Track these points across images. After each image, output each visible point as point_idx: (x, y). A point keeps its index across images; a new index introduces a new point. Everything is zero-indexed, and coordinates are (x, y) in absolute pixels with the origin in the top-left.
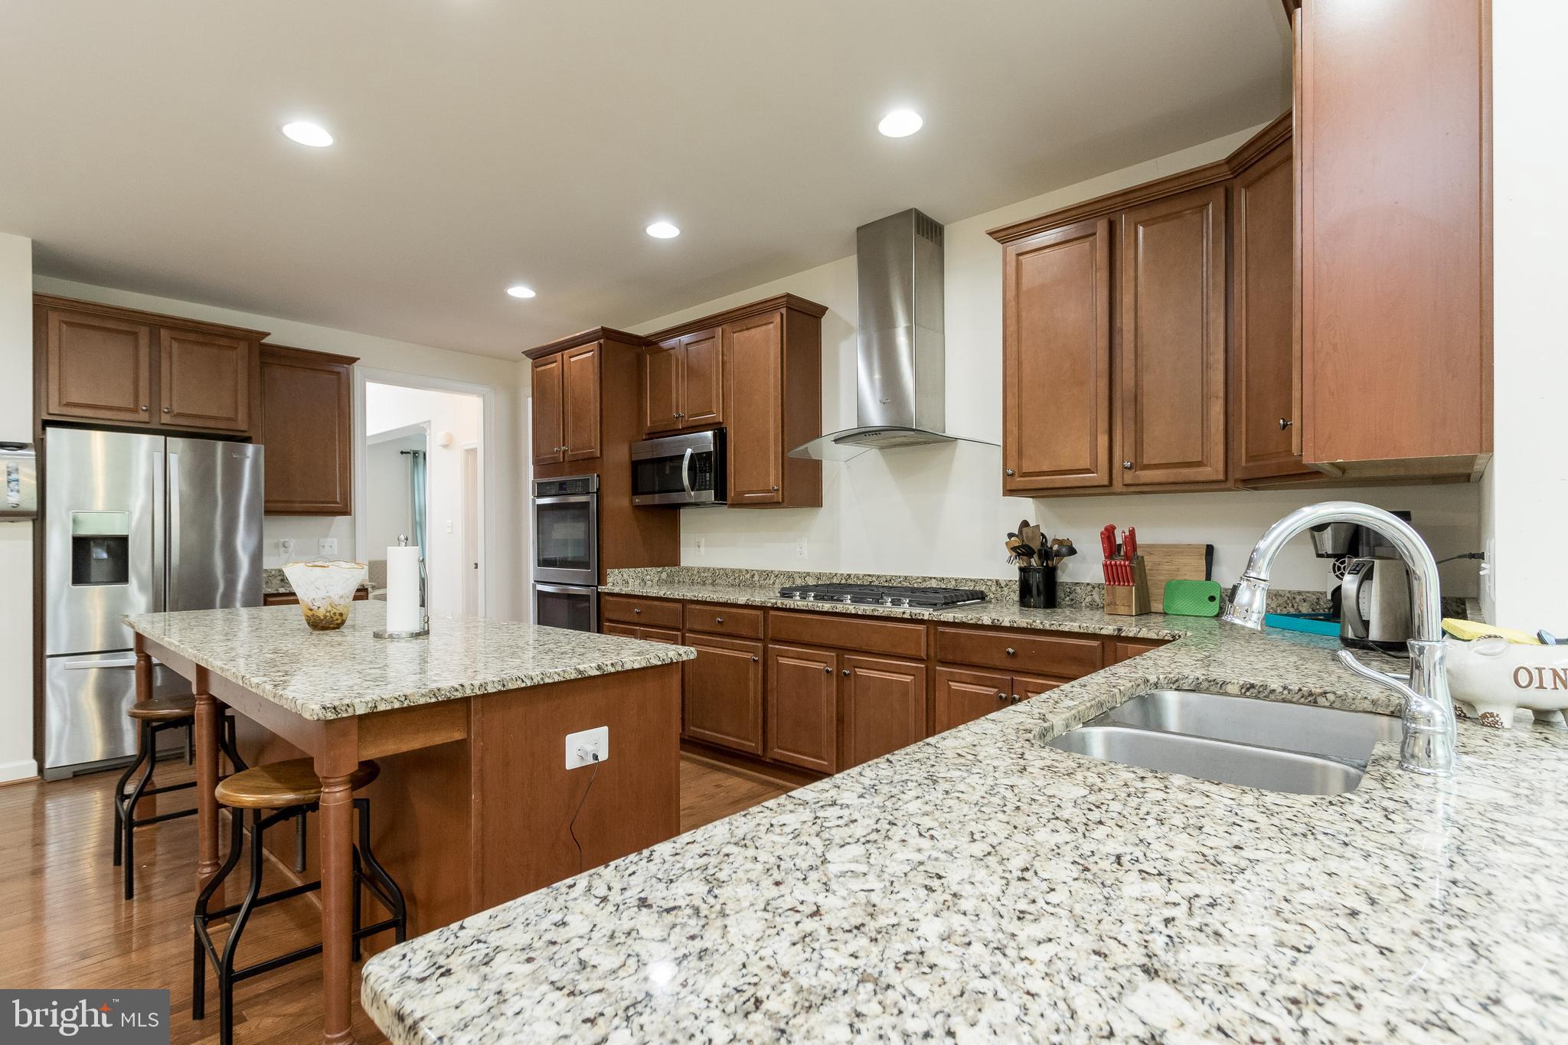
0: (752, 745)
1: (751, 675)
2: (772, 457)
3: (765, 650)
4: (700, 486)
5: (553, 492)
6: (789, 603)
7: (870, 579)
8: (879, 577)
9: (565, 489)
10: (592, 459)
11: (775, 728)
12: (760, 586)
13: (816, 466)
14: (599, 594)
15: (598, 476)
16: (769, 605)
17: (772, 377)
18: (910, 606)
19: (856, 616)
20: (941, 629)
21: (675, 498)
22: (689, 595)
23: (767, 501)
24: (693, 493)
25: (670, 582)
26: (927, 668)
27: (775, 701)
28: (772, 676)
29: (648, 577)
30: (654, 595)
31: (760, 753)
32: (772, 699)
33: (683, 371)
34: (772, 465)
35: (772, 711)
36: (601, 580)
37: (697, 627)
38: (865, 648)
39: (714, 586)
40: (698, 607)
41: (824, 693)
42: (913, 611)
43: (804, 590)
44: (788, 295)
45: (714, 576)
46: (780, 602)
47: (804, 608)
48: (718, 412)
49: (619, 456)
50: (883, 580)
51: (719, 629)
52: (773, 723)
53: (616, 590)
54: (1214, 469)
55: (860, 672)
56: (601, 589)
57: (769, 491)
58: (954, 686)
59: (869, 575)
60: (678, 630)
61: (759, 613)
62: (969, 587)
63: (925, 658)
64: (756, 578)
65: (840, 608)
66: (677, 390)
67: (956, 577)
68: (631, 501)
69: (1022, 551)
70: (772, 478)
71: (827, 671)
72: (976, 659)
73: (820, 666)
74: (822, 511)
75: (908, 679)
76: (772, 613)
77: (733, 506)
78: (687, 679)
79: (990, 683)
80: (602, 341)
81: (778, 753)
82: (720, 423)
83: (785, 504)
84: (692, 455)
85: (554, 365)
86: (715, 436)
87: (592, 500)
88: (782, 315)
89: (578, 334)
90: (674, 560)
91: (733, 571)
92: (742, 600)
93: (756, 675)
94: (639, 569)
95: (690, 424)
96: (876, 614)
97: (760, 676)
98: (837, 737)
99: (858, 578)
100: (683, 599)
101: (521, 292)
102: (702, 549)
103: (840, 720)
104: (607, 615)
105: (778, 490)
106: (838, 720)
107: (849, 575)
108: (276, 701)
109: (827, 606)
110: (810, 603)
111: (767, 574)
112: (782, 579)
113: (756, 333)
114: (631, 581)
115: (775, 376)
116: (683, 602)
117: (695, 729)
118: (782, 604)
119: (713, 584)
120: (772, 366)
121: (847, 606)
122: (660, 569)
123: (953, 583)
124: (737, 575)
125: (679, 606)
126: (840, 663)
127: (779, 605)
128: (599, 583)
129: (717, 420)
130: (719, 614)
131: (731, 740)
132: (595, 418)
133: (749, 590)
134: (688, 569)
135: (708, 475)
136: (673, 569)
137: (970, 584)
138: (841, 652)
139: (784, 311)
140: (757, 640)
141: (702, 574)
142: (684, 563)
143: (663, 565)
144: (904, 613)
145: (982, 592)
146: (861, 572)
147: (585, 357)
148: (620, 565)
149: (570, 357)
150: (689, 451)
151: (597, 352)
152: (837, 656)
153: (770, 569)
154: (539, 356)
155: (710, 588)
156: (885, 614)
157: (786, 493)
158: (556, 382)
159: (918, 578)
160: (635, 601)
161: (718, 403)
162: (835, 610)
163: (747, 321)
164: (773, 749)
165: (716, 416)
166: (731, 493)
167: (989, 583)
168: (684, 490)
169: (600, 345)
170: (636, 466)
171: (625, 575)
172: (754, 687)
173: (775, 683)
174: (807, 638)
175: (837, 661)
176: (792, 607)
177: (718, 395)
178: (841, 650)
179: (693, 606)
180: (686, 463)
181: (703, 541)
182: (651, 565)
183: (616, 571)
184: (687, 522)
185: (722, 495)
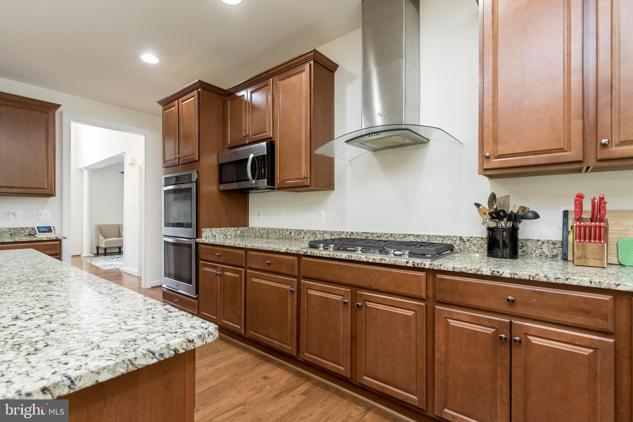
0: (289, 348)
1: (289, 300)
2: (304, 156)
3: (299, 284)
4: (258, 177)
5: (173, 182)
6: (316, 252)
7: (366, 235)
8: (372, 234)
9: (179, 181)
10: (193, 162)
11: (306, 339)
12: (295, 239)
13: (330, 162)
14: (197, 244)
15: (197, 172)
16: (302, 253)
17: (304, 105)
18: (409, 256)
19: (367, 263)
20: (439, 276)
21: (243, 185)
22: (249, 246)
23: (300, 185)
24: (254, 182)
25: (242, 236)
26: (426, 305)
27: (306, 320)
28: (304, 302)
29: (229, 233)
30: (228, 245)
31: (295, 354)
32: (303, 318)
33: (249, 108)
34: (303, 162)
35: (303, 327)
36: (198, 235)
37: (254, 266)
38: (374, 287)
39: (268, 239)
40: (255, 253)
41: (341, 318)
42: (415, 261)
43: (326, 243)
44: (315, 51)
45: (267, 233)
46: (310, 251)
47: (327, 256)
48: (270, 131)
49: (210, 161)
50: (375, 236)
51: (269, 268)
52: (303, 336)
53: (206, 241)
55: (369, 304)
56: (198, 240)
57: (301, 179)
58: (452, 322)
59: (366, 233)
60: (242, 267)
61: (295, 258)
63: (425, 298)
64: (293, 234)
65: (354, 256)
66: (246, 119)
67: (428, 234)
68: (218, 188)
70: (303, 170)
71: (344, 303)
72: (474, 302)
73: (339, 298)
74: (334, 193)
75: (410, 313)
76: (304, 258)
77: (279, 189)
78: (247, 299)
79: (488, 324)
80: (199, 90)
81: (307, 356)
82: (271, 138)
83: (312, 188)
84: (253, 158)
85: (174, 108)
86: (267, 145)
87: (193, 186)
88: (310, 65)
89: (186, 87)
90: (246, 224)
91: (279, 230)
92: (283, 250)
93: (292, 302)
94: (223, 229)
95: (253, 140)
96: (383, 262)
97: (295, 302)
98: (351, 350)
99: (358, 234)
100: (245, 248)
101: (150, 58)
102: (261, 217)
103: (354, 338)
104: (202, 256)
105: (307, 178)
106: (352, 338)
107: (352, 233)
109: (344, 255)
110: (331, 252)
111: (299, 232)
112: (309, 235)
113: (294, 79)
114: (217, 235)
115: (306, 104)
116: (246, 250)
117: (253, 333)
118: (311, 253)
119: (267, 237)
120: (304, 98)
121: (359, 255)
122: (236, 229)
123: (427, 238)
124: (281, 232)
125: (243, 252)
126: (354, 296)
127: (309, 253)
128: (198, 236)
129: (269, 136)
130: (269, 258)
131: (276, 343)
132: (195, 136)
133: (288, 241)
134: (253, 229)
135: (263, 169)
136: (244, 228)
137: (440, 239)
138: (356, 289)
139: (312, 62)
140: (294, 277)
141: (261, 232)
142: (251, 225)
143: (238, 226)
144: (407, 262)
145: (450, 246)
146: (360, 231)
147: (190, 100)
148: (211, 226)
149: (182, 102)
150: (251, 156)
151: (196, 96)
152: (352, 291)
153: (301, 229)
154: (166, 103)
155: (266, 240)
156: (392, 262)
157: (312, 180)
159: (400, 235)
160: (217, 248)
161: (270, 125)
162: (350, 258)
163: (288, 72)
164: (304, 353)
165: (268, 133)
166: (277, 181)
167: (454, 239)
168: (248, 180)
169: (199, 93)
170: (221, 167)
171: (214, 233)
172: (291, 308)
173: (306, 307)
174: (329, 278)
175: (352, 295)
176: (318, 255)
177: (270, 121)
178: (354, 287)
179: (252, 253)
180: (249, 164)
181: (262, 212)
182: (232, 226)
183: (208, 230)
184: (253, 199)
185: (271, 182)
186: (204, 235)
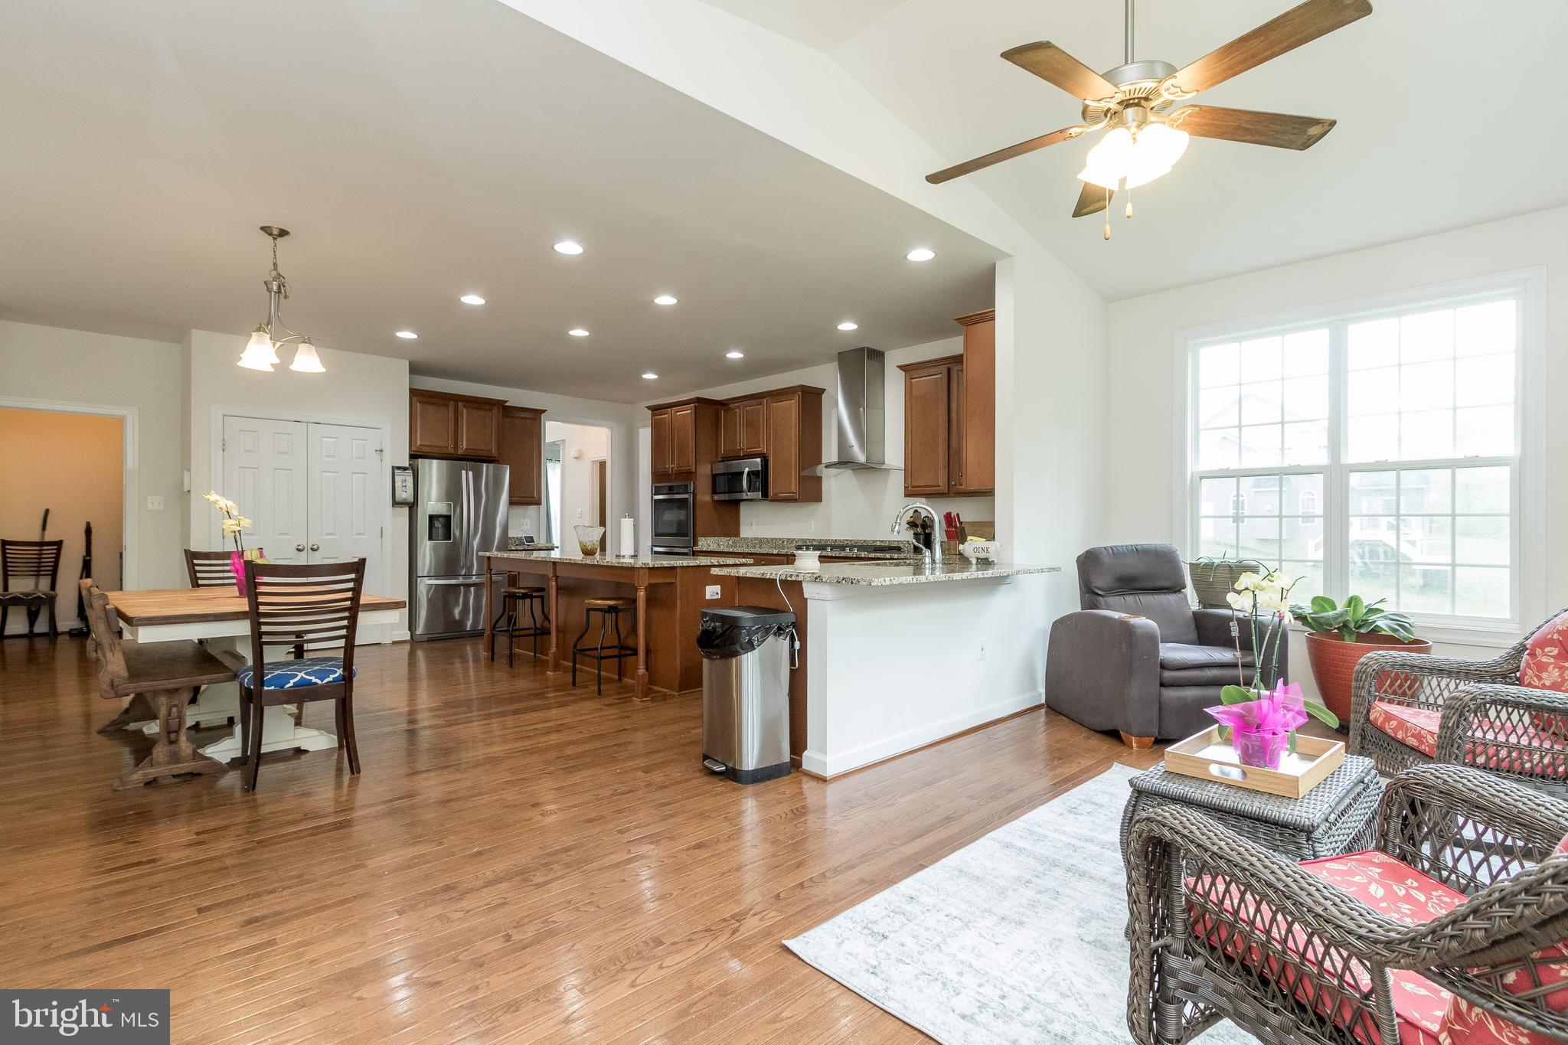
2: (793, 474)
4: (753, 489)
5: (665, 492)
7: (847, 542)
9: (672, 490)
10: (689, 473)
12: (787, 547)
13: (819, 479)
14: (694, 552)
15: (693, 483)
17: (794, 429)
21: (737, 496)
22: (746, 551)
23: (790, 497)
24: (748, 493)
25: (735, 545)
29: (722, 543)
33: (743, 422)
34: (793, 478)
44: (802, 386)
45: (760, 543)
48: (763, 447)
49: (704, 471)
50: (854, 542)
53: (704, 549)
54: (943, 488)
56: (695, 549)
57: (792, 492)
61: (784, 558)
62: (895, 545)
64: (785, 543)
66: (740, 433)
68: (712, 498)
69: (912, 524)
70: (793, 486)
74: (823, 504)
77: (772, 501)
80: (696, 404)
82: (764, 454)
83: (802, 500)
84: (749, 472)
85: (666, 416)
86: (762, 461)
87: (690, 497)
88: (799, 395)
89: (682, 399)
90: (737, 534)
91: (772, 539)
94: (717, 538)
95: (747, 454)
99: (841, 541)
100: (743, 553)
101: (650, 376)
102: (754, 526)
105: (797, 492)
107: (836, 540)
108: (620, 565)
111: (791, 541)
112: (800, 543)
113: (785, 405)
114: (712, 545)
115: (796, 429)
119: (760, 547)
120: (793, 424)
122: (729, 537)
123: (888, 543)
124: (774, 542)
128: (694, 545)
129: (763, 452)
132: (691, 448)
133: (780, 549)
134: (745, 539)
135: (757, 483)
136: (737, 537)
137: (895, 543)
139: (800, 393)
141: (753, 539)
142: (742, 533)
143: (731, 535)
145: (900, 547)
147: (686, 412)
148: (705, 535)
149: (676, 411)
150: (747, 469)
151: (693, 408)
154: (657, 409)
155: (758, 549)
157: (802, 494)
158: (667, 425)
161: (763, 442)
163: (780, 397)
165: (763, 449)
166: (771, 494)
167: (904, 542)
168: (743, 492)
169: (695, 406)
170: (714, 477)
171: (708, 542)
177: (763, 438)
180: (745, 476)
181: (754, 522)
182: (724, 536)
183: (704, 539)
184: (745, 511)
185: (765, 495)
186: (700, 543)
